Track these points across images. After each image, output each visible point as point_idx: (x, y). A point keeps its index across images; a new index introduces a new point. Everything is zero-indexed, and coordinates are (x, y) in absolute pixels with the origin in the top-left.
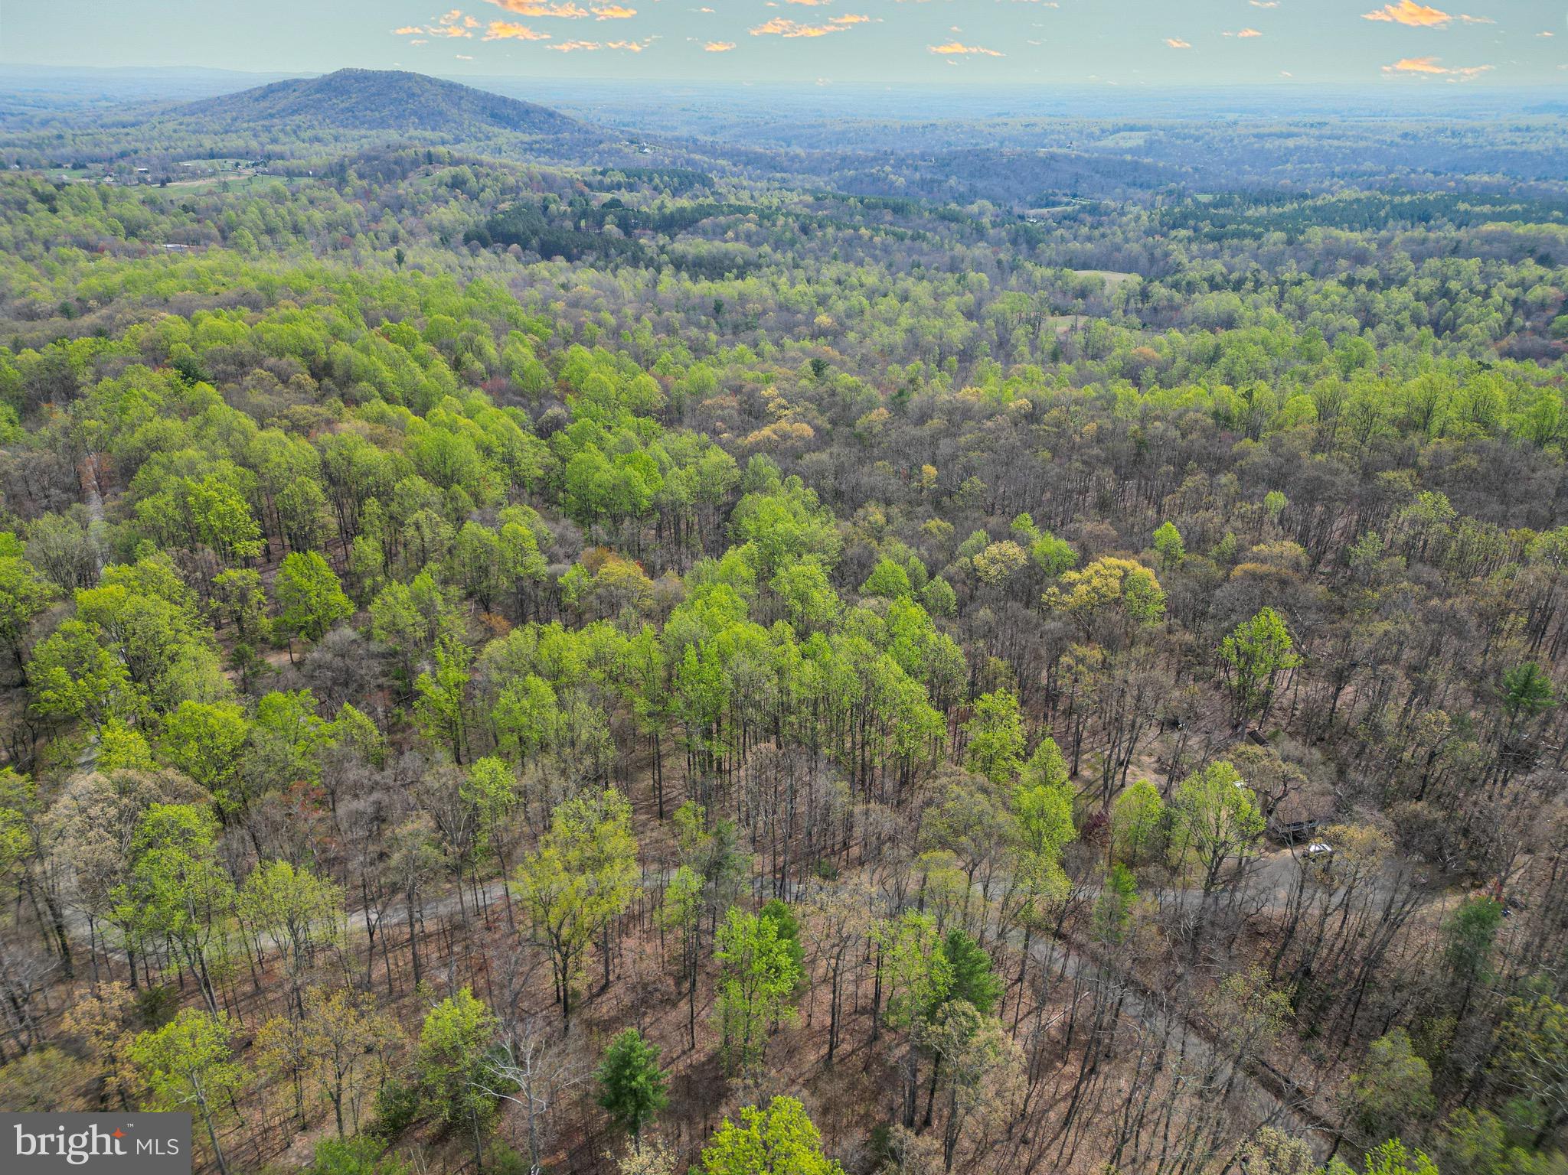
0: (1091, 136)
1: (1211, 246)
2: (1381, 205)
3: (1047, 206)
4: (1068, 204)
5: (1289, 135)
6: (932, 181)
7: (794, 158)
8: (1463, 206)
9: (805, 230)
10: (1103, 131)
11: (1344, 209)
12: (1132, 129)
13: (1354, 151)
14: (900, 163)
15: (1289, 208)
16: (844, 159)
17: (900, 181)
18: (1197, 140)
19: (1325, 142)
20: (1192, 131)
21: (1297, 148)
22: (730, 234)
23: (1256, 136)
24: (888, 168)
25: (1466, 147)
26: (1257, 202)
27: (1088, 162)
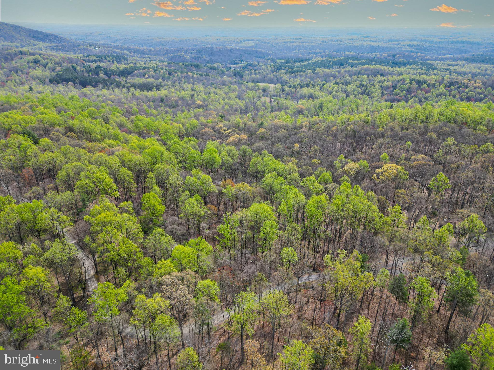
0: (238, 43)
1: (293, 75)
2: (330, 62)
3: (235, 64)
4: (241, 63)
5: (293, 42)
6: (198, 57)
7: (150, 51)
8: (351, 61)
9: (170, 74)
10: (241, 41)
11: (321, 63)
12: (249, 40)
13: (312, 46)
14: (186, 52)
15: (306, 63)
16: (167, 50)
17: (188, 57)
18: (268, 43)
19: (304, 44)
20: (266, 41)
21: (297, 46)
22: (146, 76)
23: (284, 42)
24: (183, 53)
25: (339, 44)
26: (297, 61)
27: (242, 50)
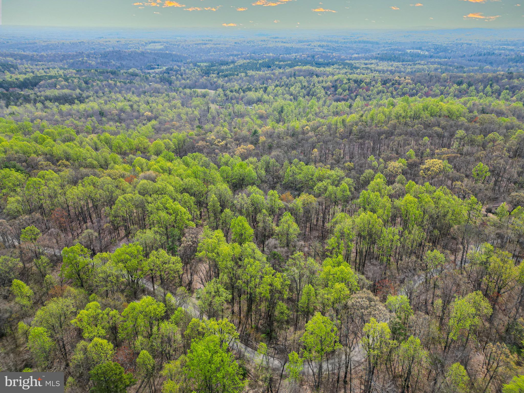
0: (142, 45)
1: (226, 79)
2: (256, 64)
3: (151, 69)
4: (158, 68)
5: (205, 44)
6: (105, 62)
7: (42, 56)
8: (277, 63)
9: (86, 83)
10: (146, 43)
11: (248, 65)
12: (154, 42)
13: (227, 48)
14: (88, 56)
15: (232, 66)
16: (64, 56)
17: (93, 63)
18: (178, 45)
19: (218, 46)
20: (175, 43)
21: (211, 48)
22: (58, 87)
23: (196, 44)
24: (85, 58)
25: (253, 46)
26: (222, 65)
27: (155, 54)
